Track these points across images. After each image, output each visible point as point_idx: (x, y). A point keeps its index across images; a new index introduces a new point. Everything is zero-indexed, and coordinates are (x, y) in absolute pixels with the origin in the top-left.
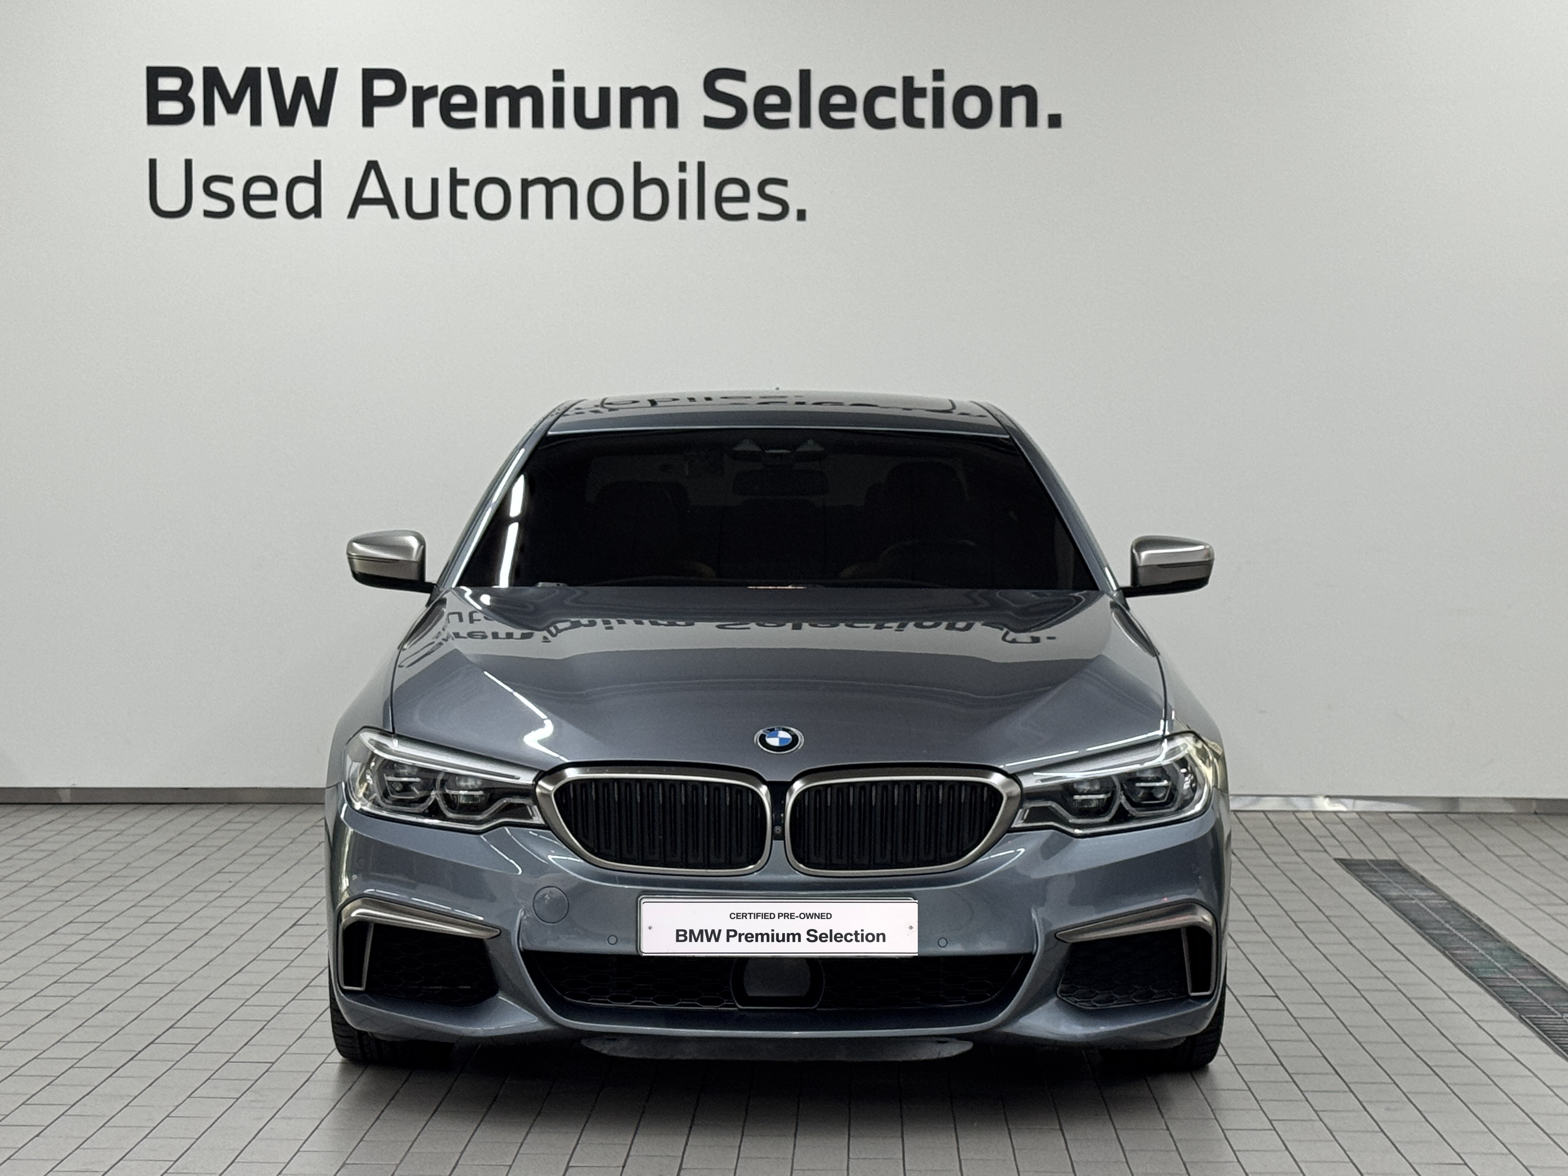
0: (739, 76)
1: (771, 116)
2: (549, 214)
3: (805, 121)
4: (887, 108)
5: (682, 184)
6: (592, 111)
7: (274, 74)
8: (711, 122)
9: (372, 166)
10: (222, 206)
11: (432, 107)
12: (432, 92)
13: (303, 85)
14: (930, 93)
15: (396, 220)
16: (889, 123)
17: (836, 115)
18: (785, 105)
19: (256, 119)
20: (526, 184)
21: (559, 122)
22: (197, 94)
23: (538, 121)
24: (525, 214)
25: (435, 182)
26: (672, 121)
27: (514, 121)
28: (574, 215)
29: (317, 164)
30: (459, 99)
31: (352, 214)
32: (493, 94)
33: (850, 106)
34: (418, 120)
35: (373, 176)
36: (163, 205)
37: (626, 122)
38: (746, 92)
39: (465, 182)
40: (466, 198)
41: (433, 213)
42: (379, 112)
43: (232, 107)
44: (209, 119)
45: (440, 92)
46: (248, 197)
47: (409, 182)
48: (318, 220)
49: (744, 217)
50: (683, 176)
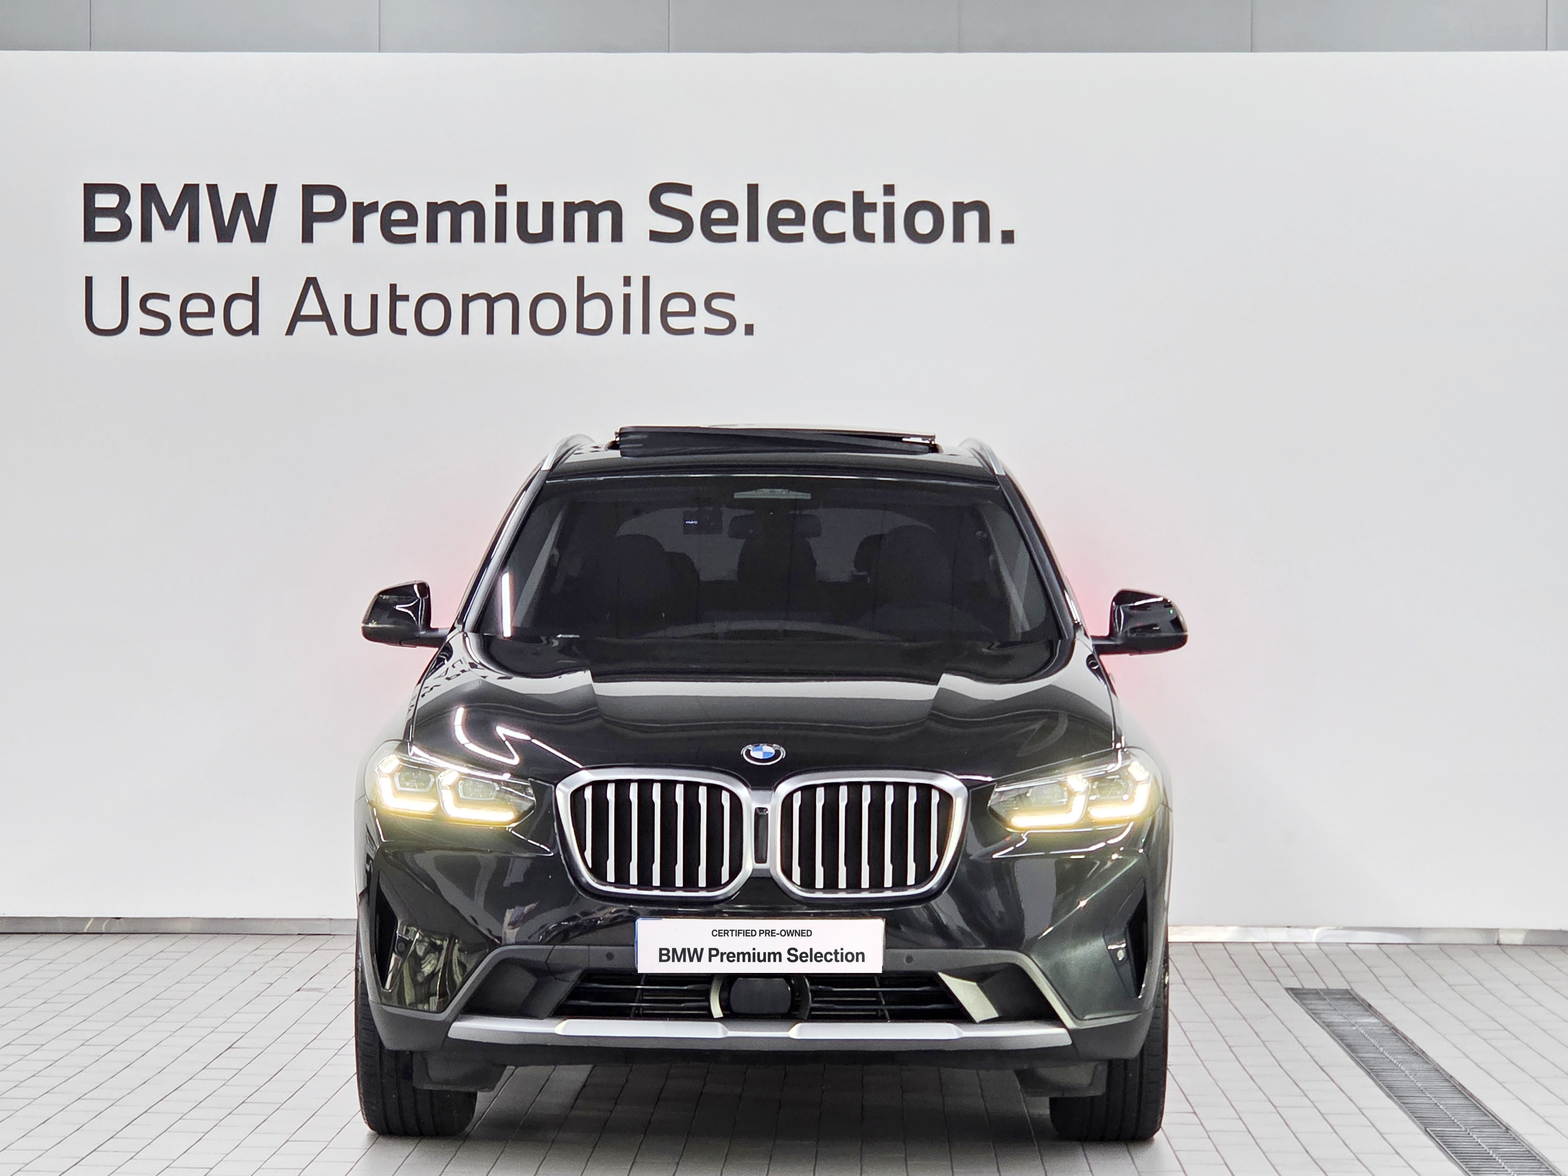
0: (686, 190)
1: (717, 229)
2: (490, 330)
3: (753, 236)
4: (834, 222)
5: (627, 298)
6: (535, 225)
7: (213, 189)
8: (656, 236)
9: (311, 282)
10: (159, 324)
11: (372, 222)
12: (373, 207)
13: (242, 201)
14: (880, 208)
15: (334, 336)
16: (840, 238)
17: (784, 229)
18: (733, 219)
19: (194, 235)
20: (467, 300)
21: (501, 237)
22: (134, 211)
23: (480, 236)
24: (465, 330)
25: (374, 298)
26: (617, 235)
27: (456, 236)
28: (515, 330)
29: (256, 281)
30: (400, 215)
31: (290, 331)
32: (434, 209)
33: (800, 220)
34: (358, 236)
35: (311, 291)
36: (99, 324)
37: (569, 236)
38: (693, 206)
39: (406, 298)
40: (405, 313)
41: (373, 329)
42: (317, 227)
43: (170, 223)
44: (146, 236)
45: (381, 208)
46: (184, 315)
47: (348, 298)
48: (255, 336)
49: (690, 331)
50: (627, 290)
